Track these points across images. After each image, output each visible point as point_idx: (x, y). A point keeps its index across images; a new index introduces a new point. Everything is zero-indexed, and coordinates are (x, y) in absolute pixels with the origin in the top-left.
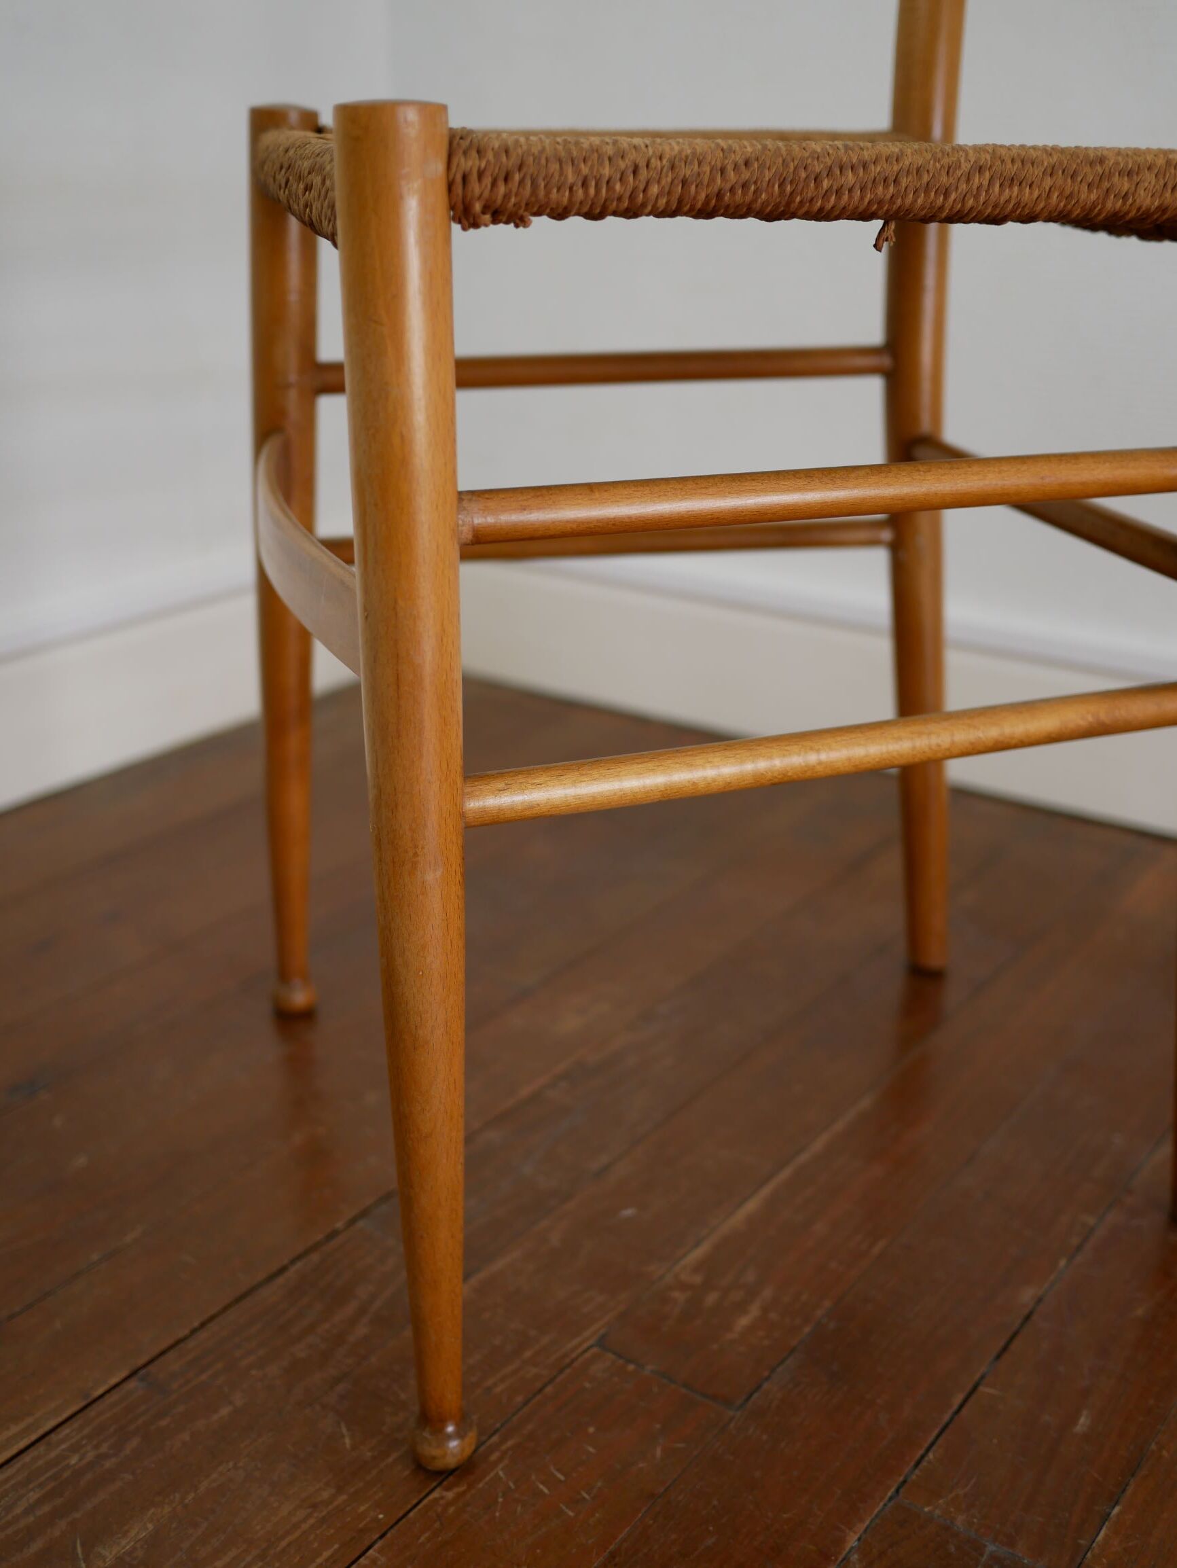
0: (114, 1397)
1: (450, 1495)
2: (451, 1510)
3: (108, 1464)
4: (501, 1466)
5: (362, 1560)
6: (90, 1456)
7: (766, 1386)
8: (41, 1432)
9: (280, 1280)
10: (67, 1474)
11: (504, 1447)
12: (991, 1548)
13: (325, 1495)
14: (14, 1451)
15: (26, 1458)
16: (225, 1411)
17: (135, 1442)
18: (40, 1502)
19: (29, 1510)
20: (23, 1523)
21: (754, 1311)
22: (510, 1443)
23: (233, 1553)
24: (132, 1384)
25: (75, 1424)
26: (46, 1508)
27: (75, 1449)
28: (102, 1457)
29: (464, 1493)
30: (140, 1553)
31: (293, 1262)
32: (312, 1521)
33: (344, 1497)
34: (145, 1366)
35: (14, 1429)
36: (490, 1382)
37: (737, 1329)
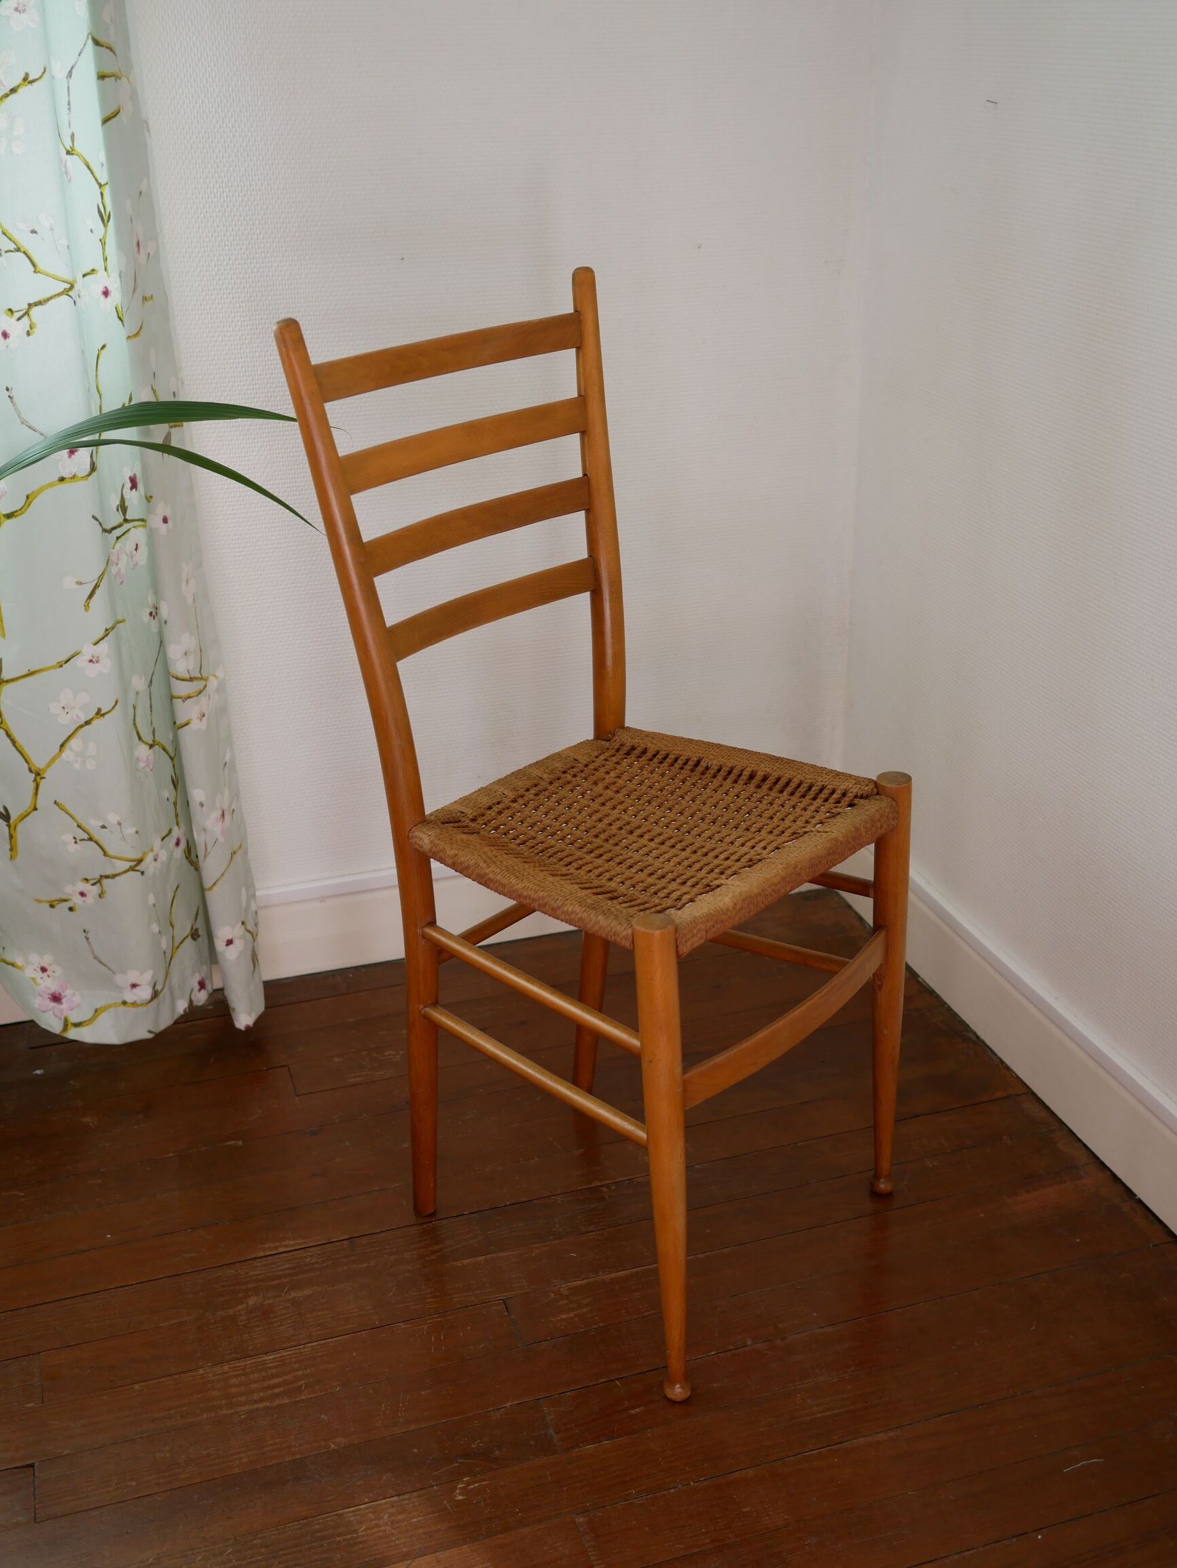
0: (338, 1244)
1: (403, 1326)
3: (316, 1266)
4: (428, 1325)
5: (359, 1333)
6: (314, 1260)
7: (544, 1342)
10: (302, 1263)
11: (435, 1320)
13: (368, 1308)
14: (293, 1248)
16: (365, 1265)
17: (329, 1263)
18: (288, 1268)
20: (278, 1273)
21: (572, 1314)
22: (439, 1319)
23: (326, 1312)
24: (346, 1242)
25: (317, 1248)
26: (288, 1272)
27: (311, 1256)
28: (316, 1263)
29: (408, 1328)
30: (301, 1299)
32: (356, 1314)
33: (373, 1311)
34: (355, 1237)
35: (301, 1241)
37: (558, 1318)
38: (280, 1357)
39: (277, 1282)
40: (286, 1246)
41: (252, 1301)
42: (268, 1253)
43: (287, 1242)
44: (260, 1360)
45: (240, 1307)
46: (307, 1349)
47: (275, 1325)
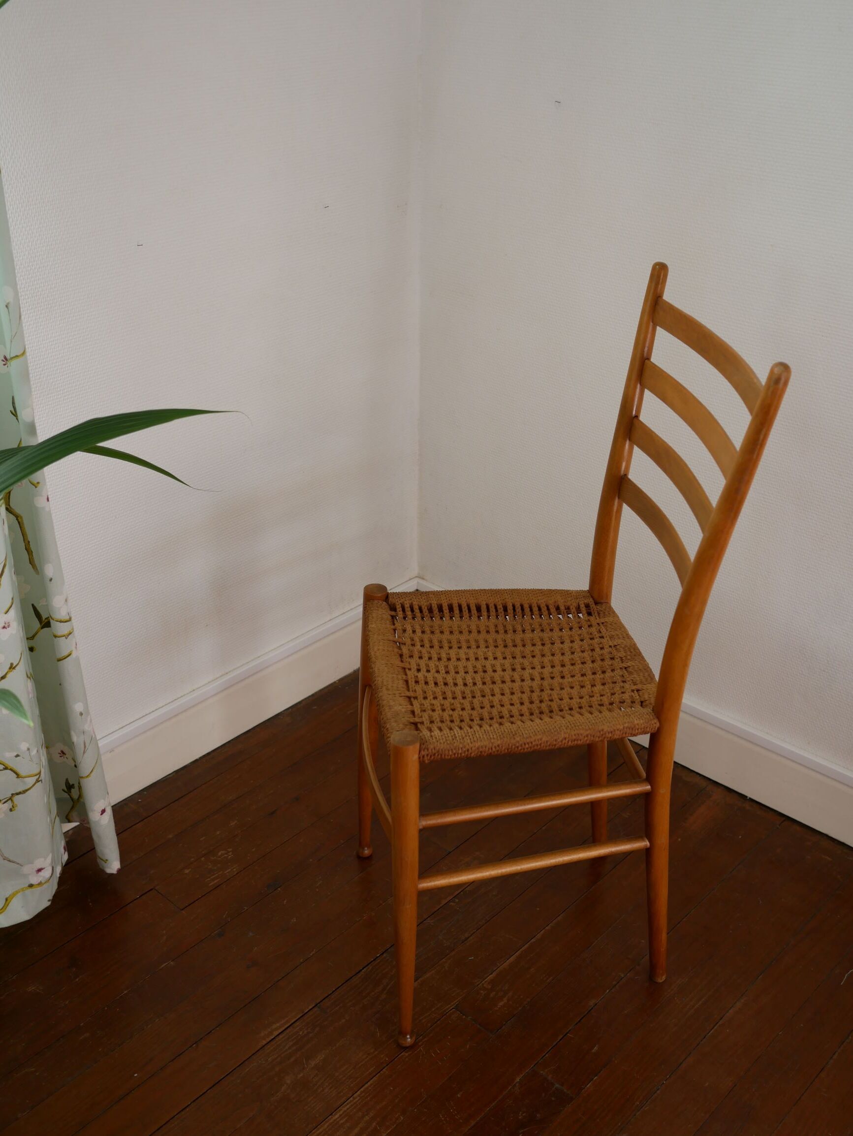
0: (311, 1013)
1: (407, 1054)
2: (407, 1059)
3: (311, 1035)
4: (422, 1047)
5: (381, 1072)
6: (306, 1032)
7: (504, 1027)
8: (291, 1023)
9: (359, 975)
10: (299, 1037)
11: (423, 1041)
12: (557, 1085)
13: (372, 1051)
14: (284, 1028)
15: (287, 1031)
16: (343, 1021)
17: (318, 1029)
18: (292, 1045)
19: (289, 1048)
20: (288, 1052)
21: (505, 1000)
22: (426, 1039)
24: (315, 1009)
25: (300, 1021)
26: (294, 1048)
27: (301, 1029)
28: (309, 1033)
29: (411, 1054)
31: (363, 969)
32: (368, 1059)
33: (377, 1052)
34: (319, 1003)
35: (283, 1022)
36: (421, 1018)
37: (498, 1007)
38: (343, 1113)
39: (292, 1059)
40: (276, 1029)
41: (288, 1080)
42: (268, 1040)
43: (274, 1026)
44: (331, 1121)
45: (283, 1088)
46: (357, 1099)
47: (319, 1091)
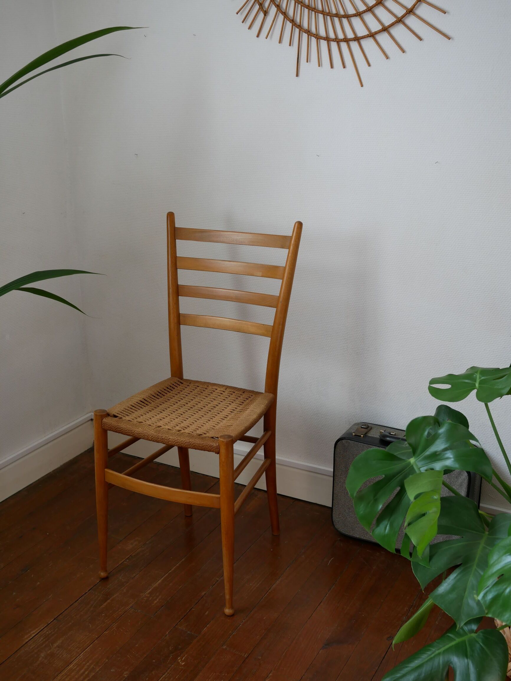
0: (52, 623)
1: (107, 632)
4: (115, 627)
5: (94, 642)
6: (50, 632)
7: (158, 611)
8: (41, 629)
9: (78, 602)
10: (47, 635)
12: (188, 632)
13: (88, 634)
14: (37, 633)
15: (40, 633)
16: (71, 623)
17: (57, 629)
18: (43, 639)
20: (41, 642)
21: (158, 600)
22: (116, 624)
24: (55, 621)
25: (47, 627)
26: (44, 640)
27: (47, 631)
31: (79, 599)
32: (86, 638)
33: (90, 634)
34: (56, 618)
35: (37, 629)
37: (154, 603)
38: (74, 664)
39: (44, 645)
40: (33, 634)
41: (42, 655)
42: (30, 638)
44: (69, 668)
45: (40, 659)
46: (81, 657)
47: (60, 657)
